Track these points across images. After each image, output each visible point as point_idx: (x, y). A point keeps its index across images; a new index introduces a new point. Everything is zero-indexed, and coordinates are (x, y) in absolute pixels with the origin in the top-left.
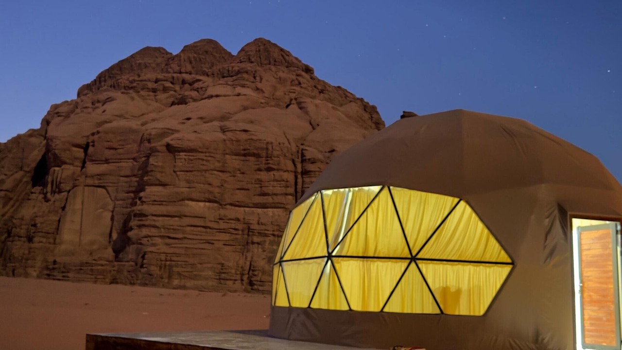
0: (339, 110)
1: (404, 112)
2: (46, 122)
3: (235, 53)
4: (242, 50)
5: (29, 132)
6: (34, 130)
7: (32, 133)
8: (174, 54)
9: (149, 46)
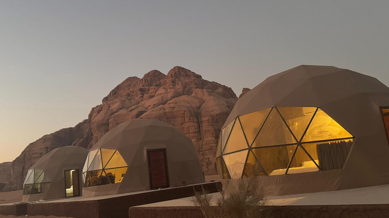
0: (214, 92)
1: (243, 88)
2: (90, 116)
3: (166, 74)
4: (169, 72)
5: (84, 122)
6: (86, 120)
7: (85, 121)
8: (141, 78)
9: (130, 77)
